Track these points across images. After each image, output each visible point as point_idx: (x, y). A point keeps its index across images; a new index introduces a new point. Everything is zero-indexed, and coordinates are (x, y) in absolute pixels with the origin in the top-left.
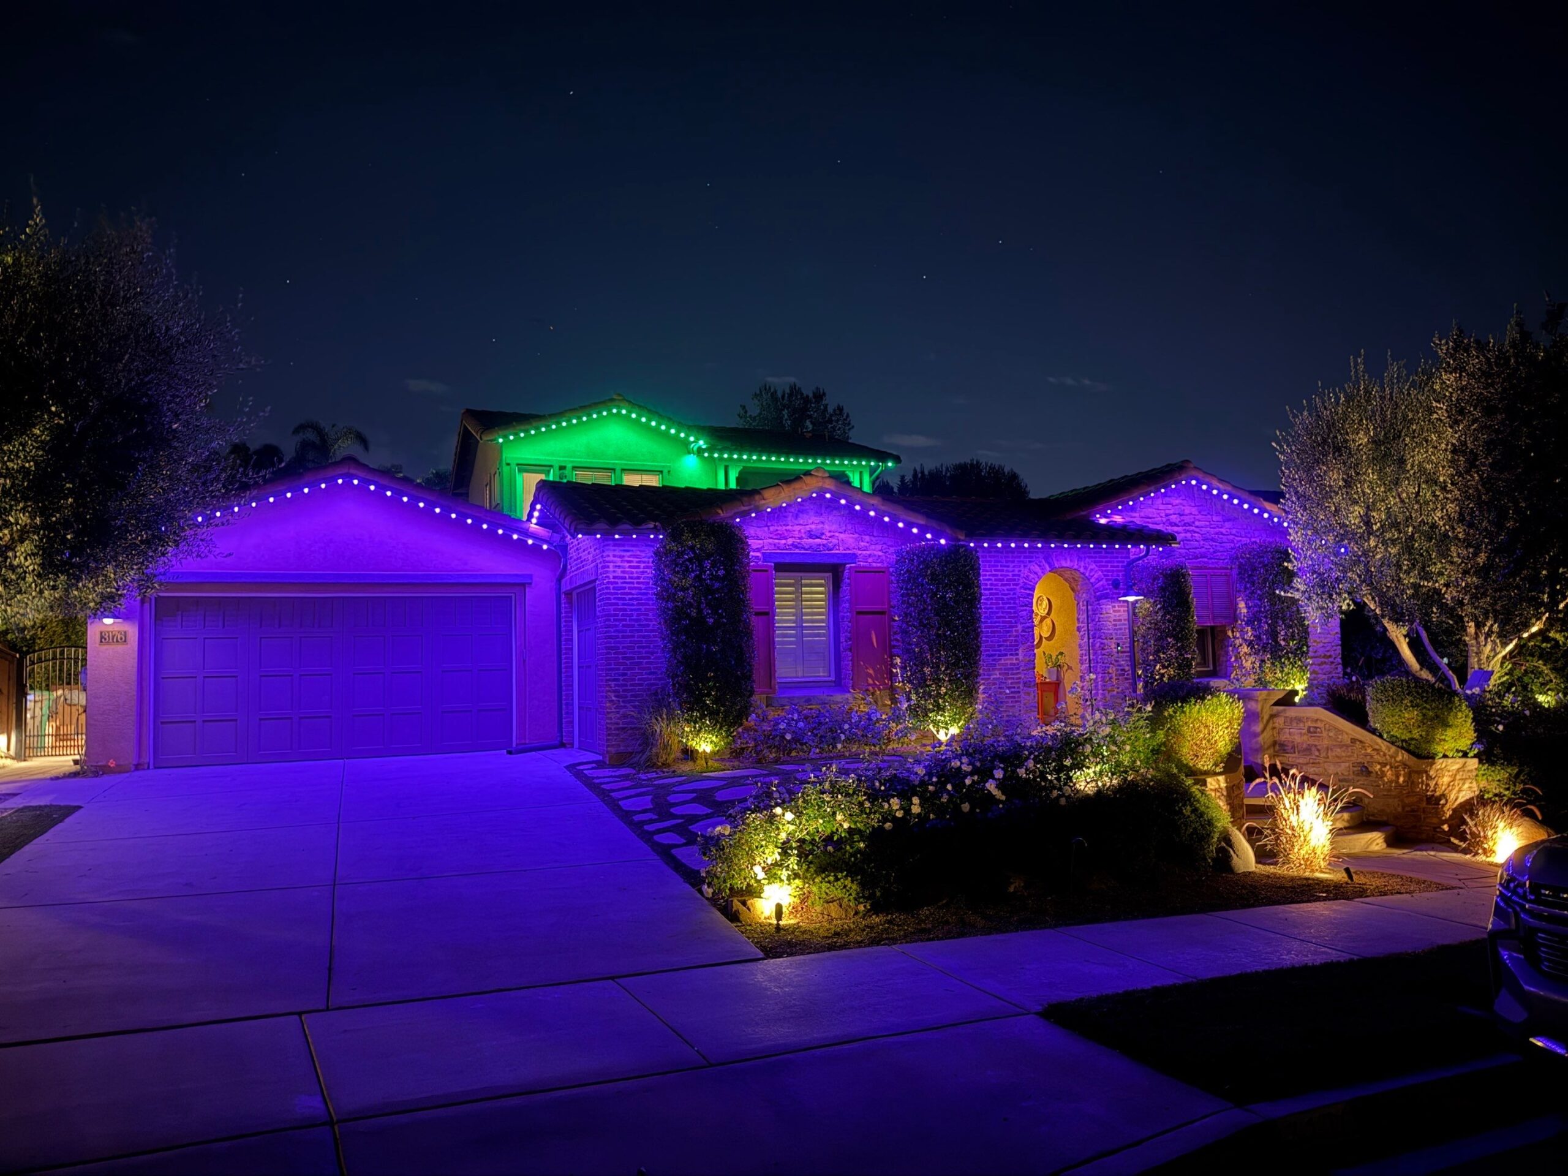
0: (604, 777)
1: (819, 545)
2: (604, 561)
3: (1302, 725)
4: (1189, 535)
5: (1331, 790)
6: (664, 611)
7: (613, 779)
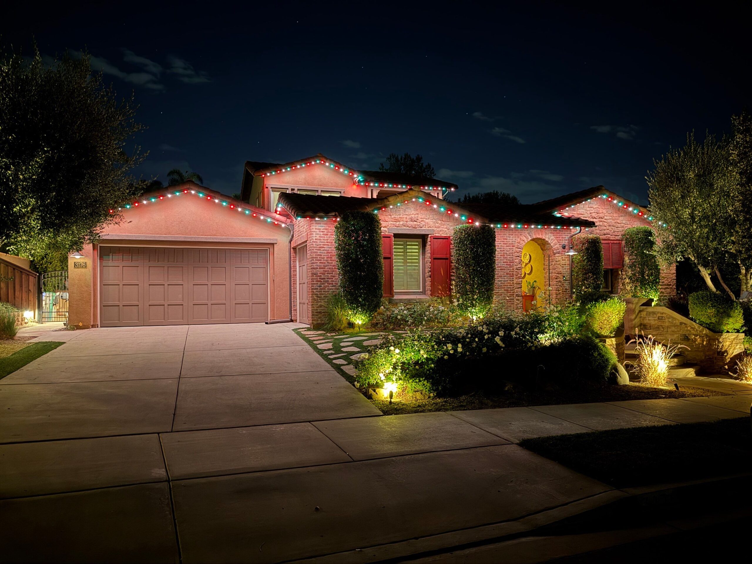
0: (310, 335)
1: (416, 225)
2: (311, 231)
3: (655, 315)
4: (601, 223)
5: (669, 346)
6: (339, 256)
7: (314, 336)
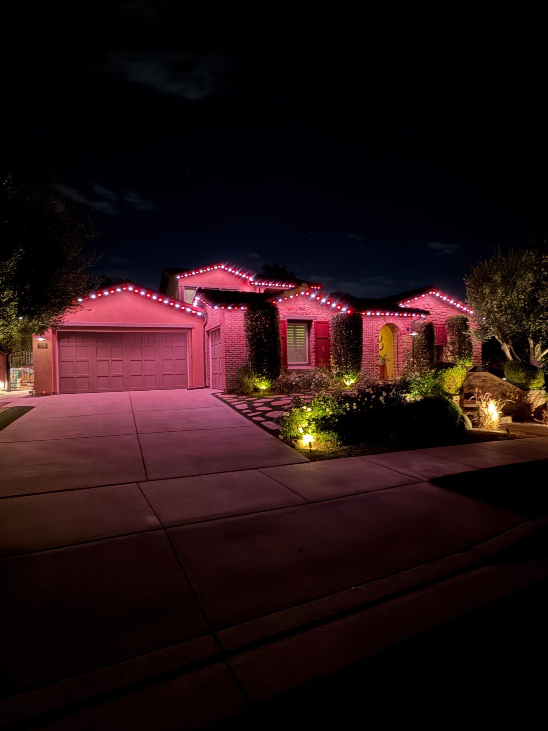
0: (226, 398)
1: (303, 313)
2: (224, 318)
3: (480, 379)
5: (499, 400)
6: (247, 336)
7: (230, 398)
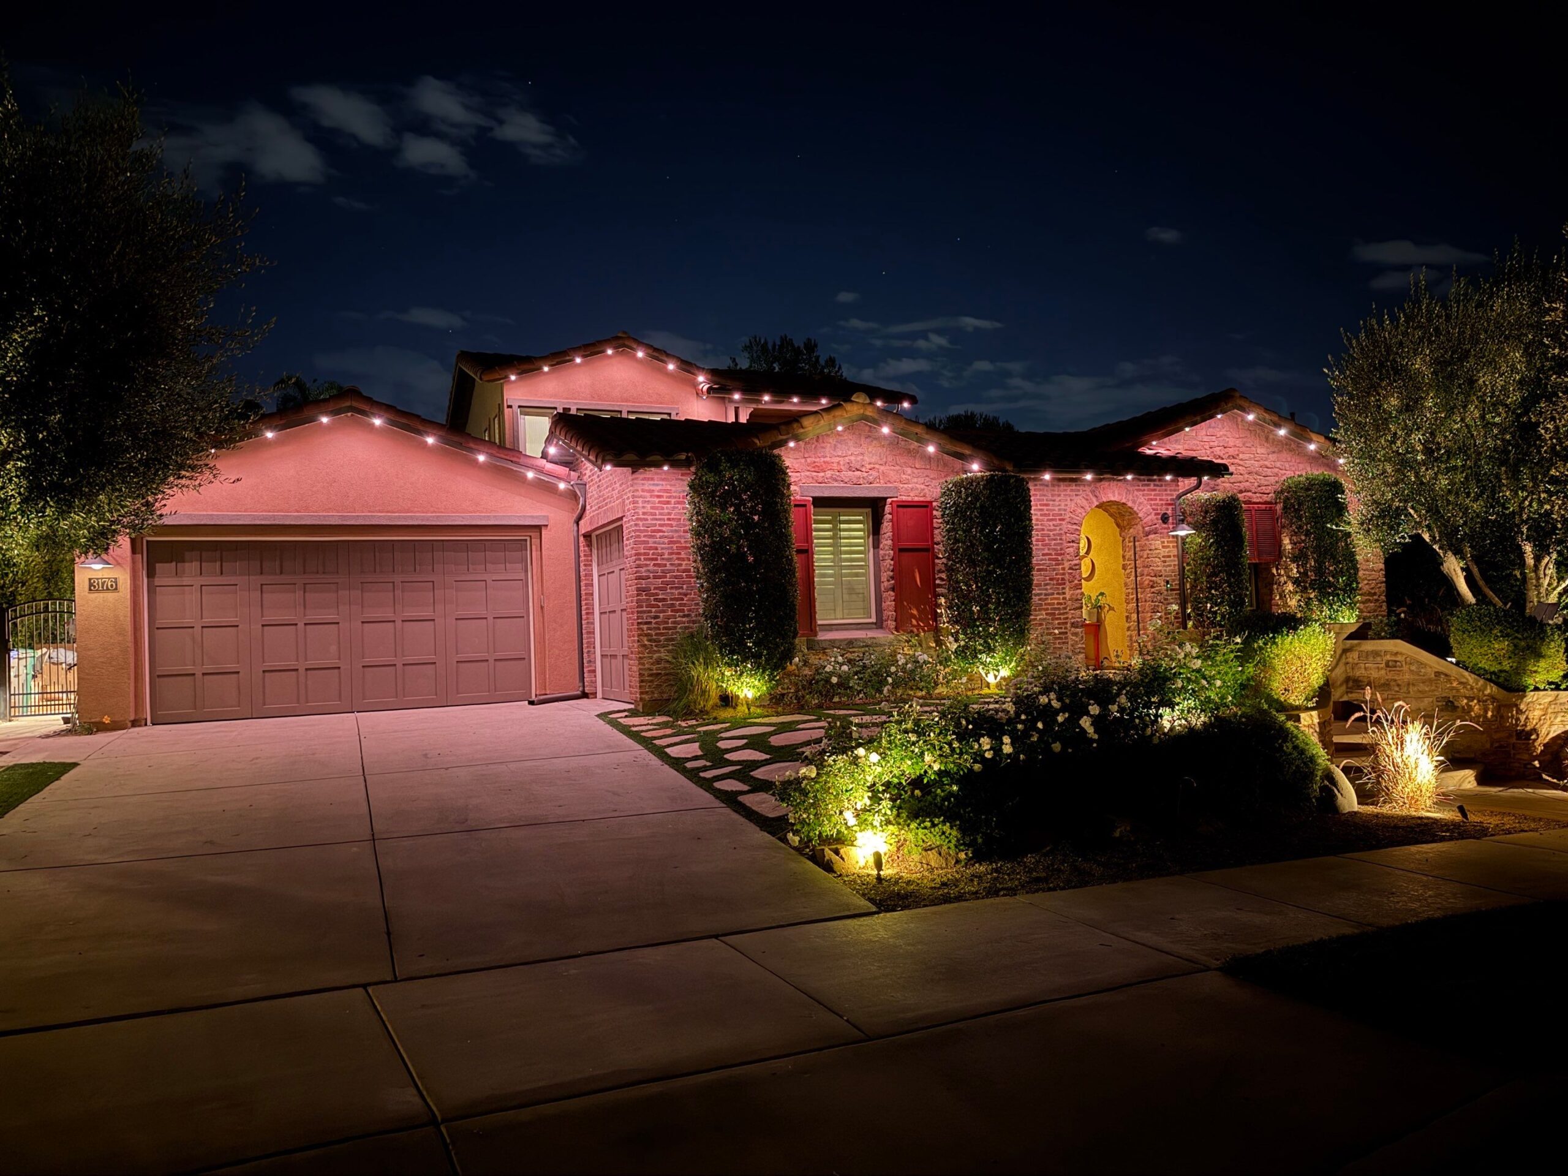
0: (641, 725)
1: (859, 478)
2: (633, 496)
3: (1379, 659)
4: (1237, 468)
5: (1435, 723)
6: (700, 548)
7: (652, 727)
